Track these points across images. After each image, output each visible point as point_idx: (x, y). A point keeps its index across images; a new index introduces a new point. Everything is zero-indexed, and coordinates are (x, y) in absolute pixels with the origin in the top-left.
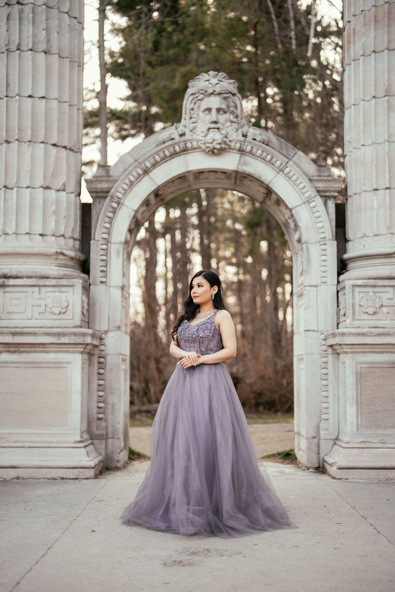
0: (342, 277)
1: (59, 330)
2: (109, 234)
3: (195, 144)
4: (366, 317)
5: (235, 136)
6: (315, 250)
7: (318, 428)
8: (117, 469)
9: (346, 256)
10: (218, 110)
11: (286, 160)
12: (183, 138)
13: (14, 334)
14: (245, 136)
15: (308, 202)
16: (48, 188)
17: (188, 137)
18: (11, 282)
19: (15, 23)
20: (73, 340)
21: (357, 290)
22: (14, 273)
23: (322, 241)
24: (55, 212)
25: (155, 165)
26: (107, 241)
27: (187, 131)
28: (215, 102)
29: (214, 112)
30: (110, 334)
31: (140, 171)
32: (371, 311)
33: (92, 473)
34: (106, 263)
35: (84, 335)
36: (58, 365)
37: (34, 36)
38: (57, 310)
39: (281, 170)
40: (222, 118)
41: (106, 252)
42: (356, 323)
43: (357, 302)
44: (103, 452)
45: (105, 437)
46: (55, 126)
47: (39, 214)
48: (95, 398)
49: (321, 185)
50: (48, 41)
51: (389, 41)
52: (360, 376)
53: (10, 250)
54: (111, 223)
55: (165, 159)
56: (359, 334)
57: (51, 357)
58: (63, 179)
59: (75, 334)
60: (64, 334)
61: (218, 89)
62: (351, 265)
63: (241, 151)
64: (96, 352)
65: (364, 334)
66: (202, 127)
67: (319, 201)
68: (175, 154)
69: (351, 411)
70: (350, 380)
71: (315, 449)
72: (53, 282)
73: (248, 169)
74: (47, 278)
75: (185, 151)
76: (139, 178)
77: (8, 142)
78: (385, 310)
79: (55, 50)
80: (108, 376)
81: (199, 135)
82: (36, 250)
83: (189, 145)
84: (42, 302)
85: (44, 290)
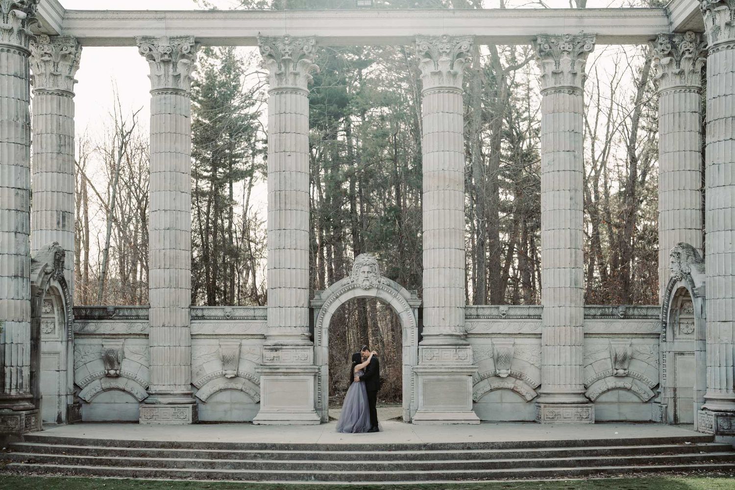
0: (420, 343)
1: (304, 367)
2: (322, 324)
3: (358, 286)
4: (427, 361)
5: (375, 282)
6: (409, 331)
7: (410, 406)
8: (326, 422)
9: (422, 334)
10: (368, 272)
11: (397, 292)
12: (353, 283)
13: (287, 368)
14: (379, 282)
15: (407, 310)
16: (297, 307)
17: (355, 282)
18: (284, 347)
19: (283, 237)
20: (310, 371)
21: (424, 350)
22: (285, 344)
23: (412, 328)
24: (300, 317)
25: (341, 294)
26: (321, 328)
27: (355, 280)
28: (367, 269)
29: (366, 273)
30: (323, 367)
31: (335, 297)
32: (429, 358)
33: (319, 422)
34: (320, 337)
35: (315, 369)
36: (303, 381)
37: (290, 242)
38: (303, 359)
39: (395, 296)
40: (370, 275)
41: (321, 332)
42: (423, 363)
43: (424, 355)
44: (321, 416)
45: (321, 410)
46: (299, 280)
47: (294, 318)
48: (317, 394)
49: (412, 303)
50: (296, 244)
51: (439, 245)
52: (425, 384)
53: (283, 334)
54: (322, 320)
55: (345, 292)
56: (423, 368)
57: (301, 377)
58: (303, 302)
59: (311, 368)
60: (307, 369)
61: (368, 263)
62: (424, 338)
63: (378, 288)
64: (317, 374)
65: (426, 368)
66: (361, 279)
67: (411, 310)
68: (349, 290)
69: (421, 398)
70: (421, 386)
71: (408, 414)
72: (301, 347)
73: (381, 296)
74: (298, 345)
75: (354, 288)
76: (334, 300)
77: (280, 288)
78: (435, 358)
79: (299, 247)
80: (322, 385)
81: (360, 282)
82: (294, 334)
83: (355, 286)
84: (297, 356)
85: (298, 350)
